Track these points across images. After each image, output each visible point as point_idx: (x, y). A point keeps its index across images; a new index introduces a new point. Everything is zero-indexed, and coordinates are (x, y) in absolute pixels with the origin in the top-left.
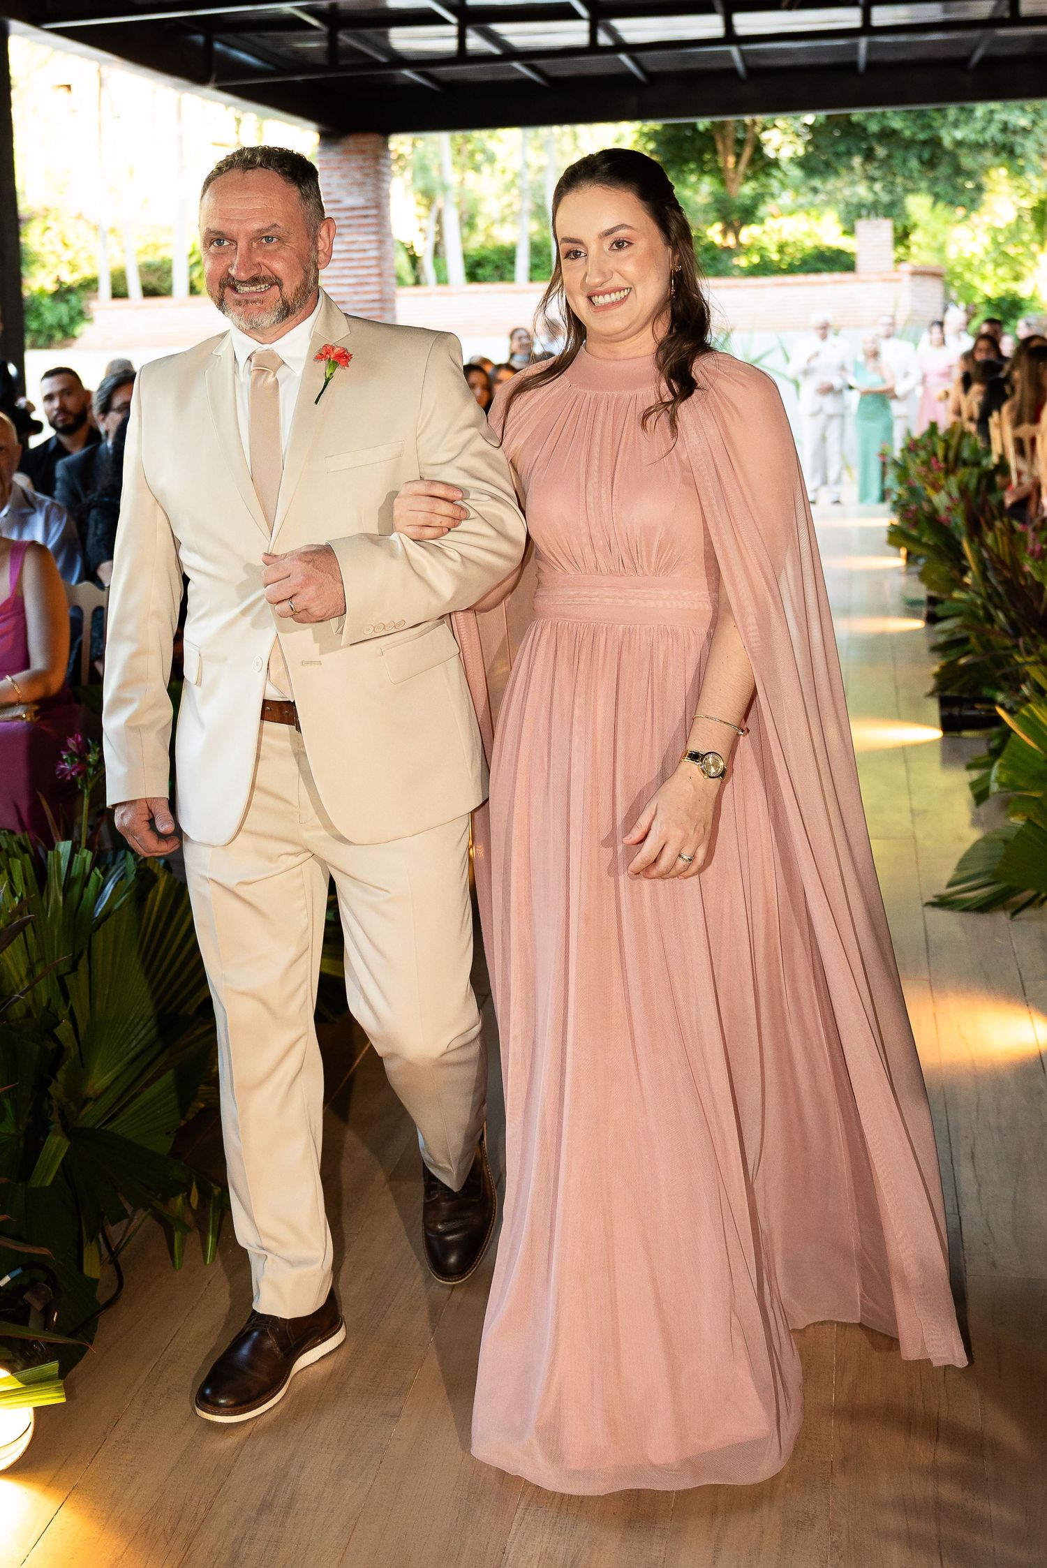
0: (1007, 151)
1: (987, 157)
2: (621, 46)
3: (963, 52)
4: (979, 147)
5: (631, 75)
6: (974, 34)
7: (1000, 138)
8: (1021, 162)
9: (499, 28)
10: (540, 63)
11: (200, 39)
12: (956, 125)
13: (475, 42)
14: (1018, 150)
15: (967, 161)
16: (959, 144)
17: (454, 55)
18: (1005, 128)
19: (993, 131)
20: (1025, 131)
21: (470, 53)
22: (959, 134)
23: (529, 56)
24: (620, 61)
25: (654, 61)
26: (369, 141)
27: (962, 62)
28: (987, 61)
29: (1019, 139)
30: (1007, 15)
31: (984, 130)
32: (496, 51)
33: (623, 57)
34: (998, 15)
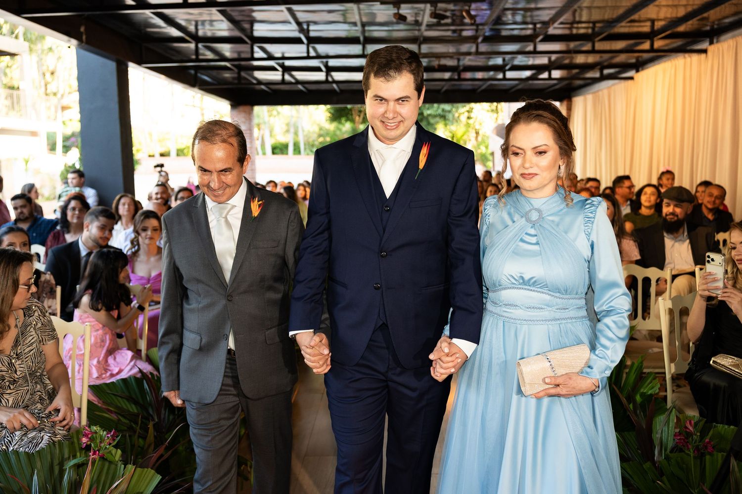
0: (443, 117)
1: (437, 119)
2: (334, 82)
3: (439, 88)
4: (435, 116)
5: (335, 90)
6: (443, 83)
7: (442, 113)
8: (447, 122)
9: (294, 73)
10: (307, 86)
11: (192, 72)
12: (428, 109)
13: (287, 77)
14: (447, 117)
15: (432, 121)
16: (429, 115)
17: (280, 82)
18: (443, 110)
19: (440, 111)
20: (450, 112)
21: (286, 81)
22: (429, 112)
23: (303, 83)
24: (333, 86)
25: (343, 86)
26: (247, 108)
27: (438, 91)
28: (447, 91)
29: (447, 114)
30: (456, 77)
31: (437, 111)
32: (293, 81)
33: (335, 86)
34: (453, 77)
